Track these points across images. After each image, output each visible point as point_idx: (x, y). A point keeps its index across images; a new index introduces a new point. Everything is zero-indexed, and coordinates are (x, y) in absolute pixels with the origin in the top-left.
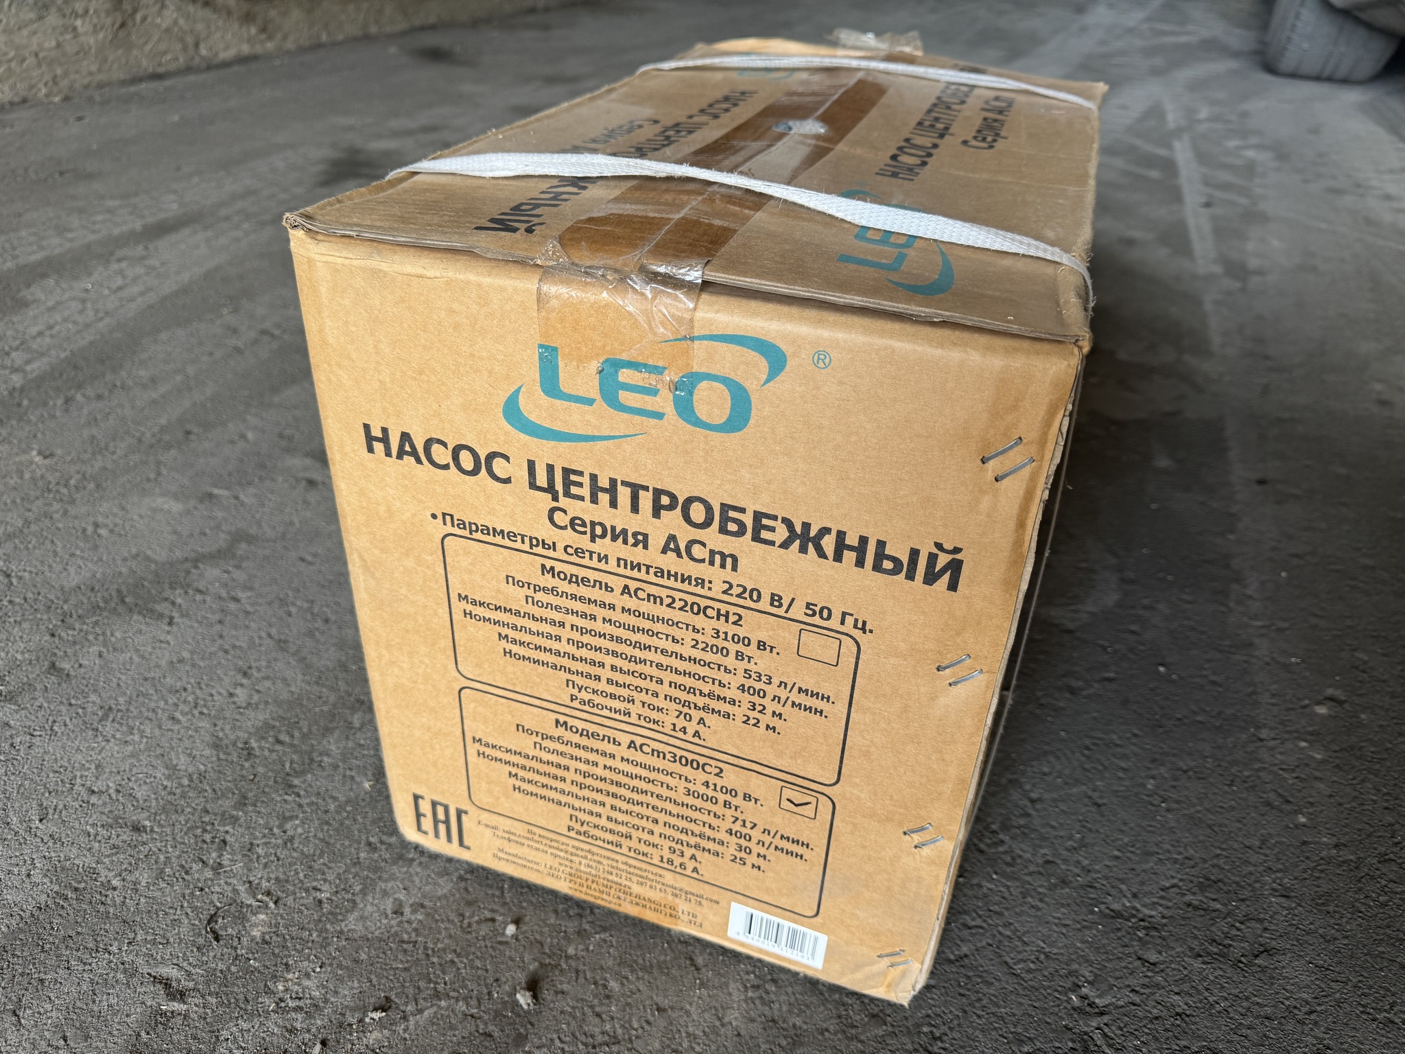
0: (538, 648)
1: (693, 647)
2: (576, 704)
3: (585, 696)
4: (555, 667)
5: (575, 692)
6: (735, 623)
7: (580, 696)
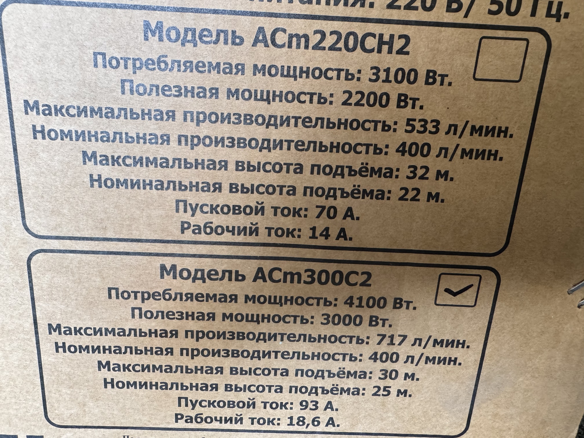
0: (138, 161)
1: (345, 103)
2: (188, 235)
3: (200, 219)
4: (161, 186)
5: (187, 217)
6: (400, 52)
7: (193, 221)
